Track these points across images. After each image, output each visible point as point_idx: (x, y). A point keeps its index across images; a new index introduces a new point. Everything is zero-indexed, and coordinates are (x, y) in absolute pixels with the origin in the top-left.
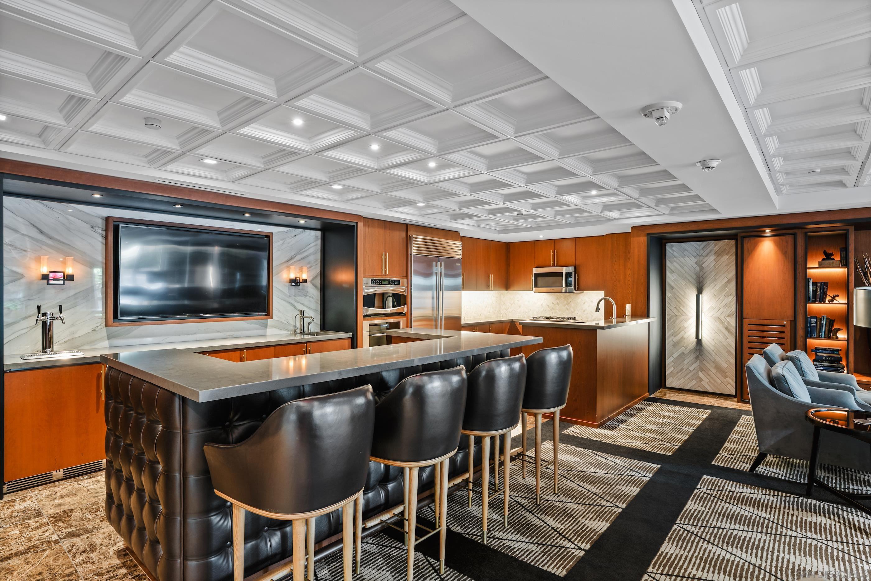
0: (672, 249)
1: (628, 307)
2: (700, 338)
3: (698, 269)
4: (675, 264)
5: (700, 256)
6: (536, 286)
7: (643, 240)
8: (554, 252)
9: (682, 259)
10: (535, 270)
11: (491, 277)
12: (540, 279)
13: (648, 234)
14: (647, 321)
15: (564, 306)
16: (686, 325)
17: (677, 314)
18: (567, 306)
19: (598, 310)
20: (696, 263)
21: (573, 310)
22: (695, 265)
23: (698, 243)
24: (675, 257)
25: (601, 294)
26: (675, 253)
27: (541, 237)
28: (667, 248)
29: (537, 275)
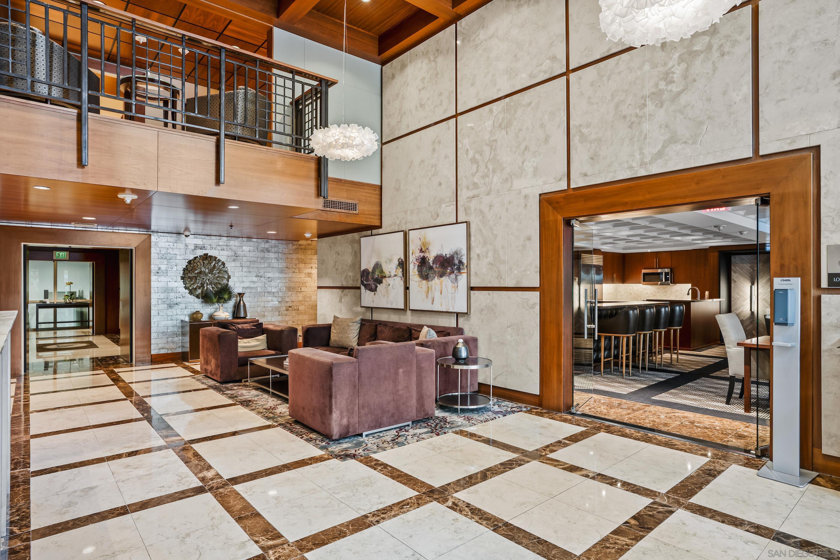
0: (735, 259)
1: (707, 293)
2: (753, 311)
3: (751, 270)
4: (737, 268)
5: (753, 263)
6: (644, 281)
7: (716, 254)
8: (656, 260)
9: (741, 265)
10: (644, 271)
11: (615, 276)
12: (646, 277)
13: (719, 251)
14: (718, 300)
15: (663, 293)
16: (744, 303)
17: (738, 297)
18: (665, 294)
19: (688, 294)
20: (750, 267)
21: (669, 296)
22: (750, 268)
23: (752, 255)
24: (737, 263)
25: (689, 286)
26: (737, 261)
27: (649, 251)
28: (732, 258)
29: (645, 274)
